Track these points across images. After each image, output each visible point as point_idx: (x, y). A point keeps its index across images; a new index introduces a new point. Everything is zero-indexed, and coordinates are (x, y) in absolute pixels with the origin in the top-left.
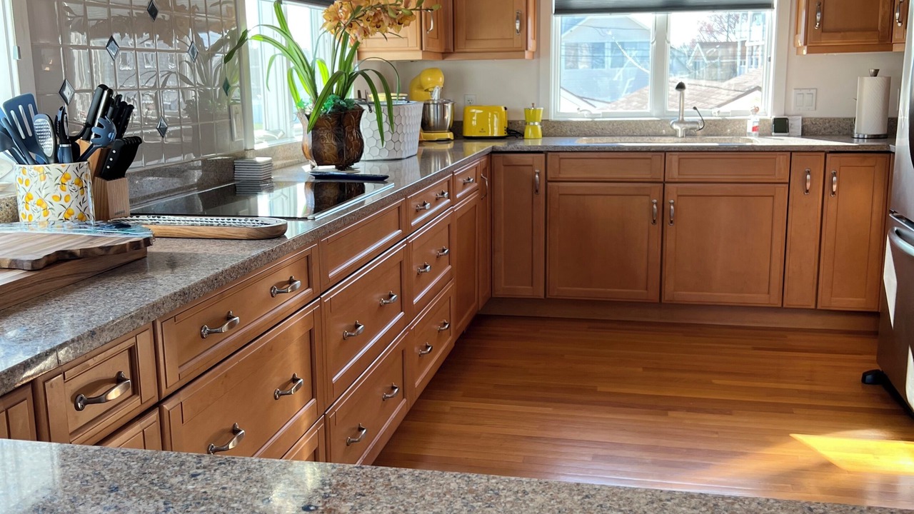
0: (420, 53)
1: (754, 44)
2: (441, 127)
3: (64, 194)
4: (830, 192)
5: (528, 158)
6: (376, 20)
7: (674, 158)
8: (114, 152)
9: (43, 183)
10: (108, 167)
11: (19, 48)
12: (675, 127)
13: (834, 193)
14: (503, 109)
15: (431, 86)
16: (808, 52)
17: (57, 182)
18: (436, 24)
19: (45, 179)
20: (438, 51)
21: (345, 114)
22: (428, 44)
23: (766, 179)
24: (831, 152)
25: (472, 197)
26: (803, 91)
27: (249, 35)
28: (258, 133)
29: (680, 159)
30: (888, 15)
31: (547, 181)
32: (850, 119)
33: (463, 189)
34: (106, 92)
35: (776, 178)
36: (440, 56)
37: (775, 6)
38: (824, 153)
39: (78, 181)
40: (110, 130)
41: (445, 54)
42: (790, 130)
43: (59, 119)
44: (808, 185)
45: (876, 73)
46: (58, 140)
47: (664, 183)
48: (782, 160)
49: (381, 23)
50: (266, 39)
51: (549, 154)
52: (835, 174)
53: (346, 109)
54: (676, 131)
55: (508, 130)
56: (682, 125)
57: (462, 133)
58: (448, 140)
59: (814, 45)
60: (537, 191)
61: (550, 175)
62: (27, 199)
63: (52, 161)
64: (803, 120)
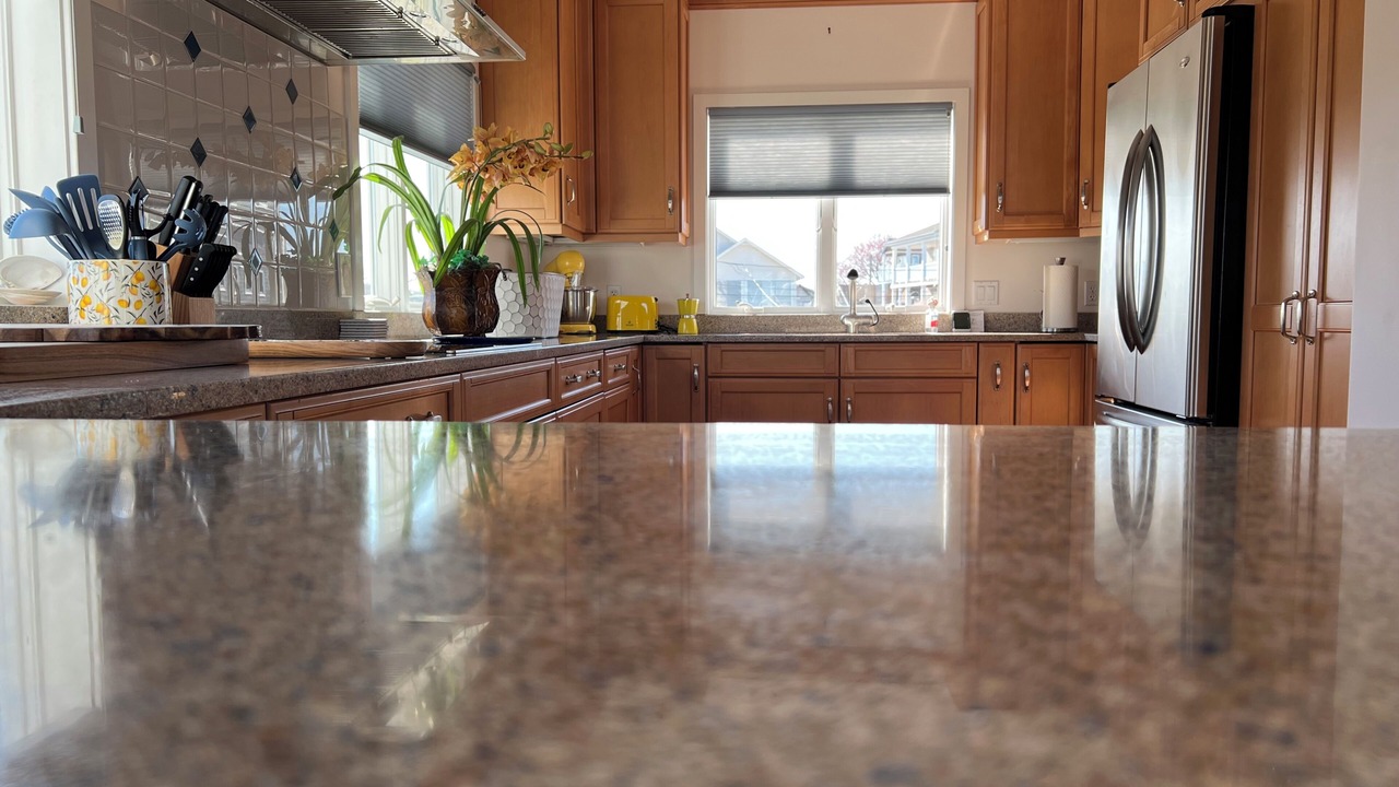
0: (560, 226)
1: (900, 286)
2: (582, 318)
3: (133, 299)
4: (1022, 388)
5: (685, 351)
6: (520, 158)
7: (849, 351)
8: (201, 259)
9: (106, 282)
10: (192, 279)
11: (82, 119)
12: (846, 322)
13: (1026, 388)
14: (654, 301)
15: (569, 270)
16: (990, 237)
17: (125, 283)
18: (577, 196)
19: (108, 278)
20: (580, 229)
21: (477, 272)
22: (568, 218)
23: (951, 373)
24: (1021, 343)
25: (623, 389)
26: (984, 284)
27: (362, 173)
28: (369, 298)
29: (856, 351)
30: (1072, 197)
31: (707, 377)
32: (1035, 314)
33: (615, 376)
34: (194, 185)
35: (963, 372)
36: (581, 236)
37: (951, 191)
38: (1013, 345)
39: (153, 284)
40: (198, 227)
41: (586, 235)
42: (972, 326)
43: (133, 204)
44: (999, 381)
45: (1062, 262)
46: (130, 232)
47: (839, 378)
48: (968, 353)
49: (525, 163)
50: (383, 180)
51: (710, 345)
52: (1027, 367)
53: (479, 267)
54: (847, 326)
55: (658, 324)
56: (854, 320)
57: (605, 326)
58: (589, 334)
59: (996, 231)
60: (696, 388)
61: (711, 370)
62: (83, 304)
63: (120, 256)
64: (985, 315)
